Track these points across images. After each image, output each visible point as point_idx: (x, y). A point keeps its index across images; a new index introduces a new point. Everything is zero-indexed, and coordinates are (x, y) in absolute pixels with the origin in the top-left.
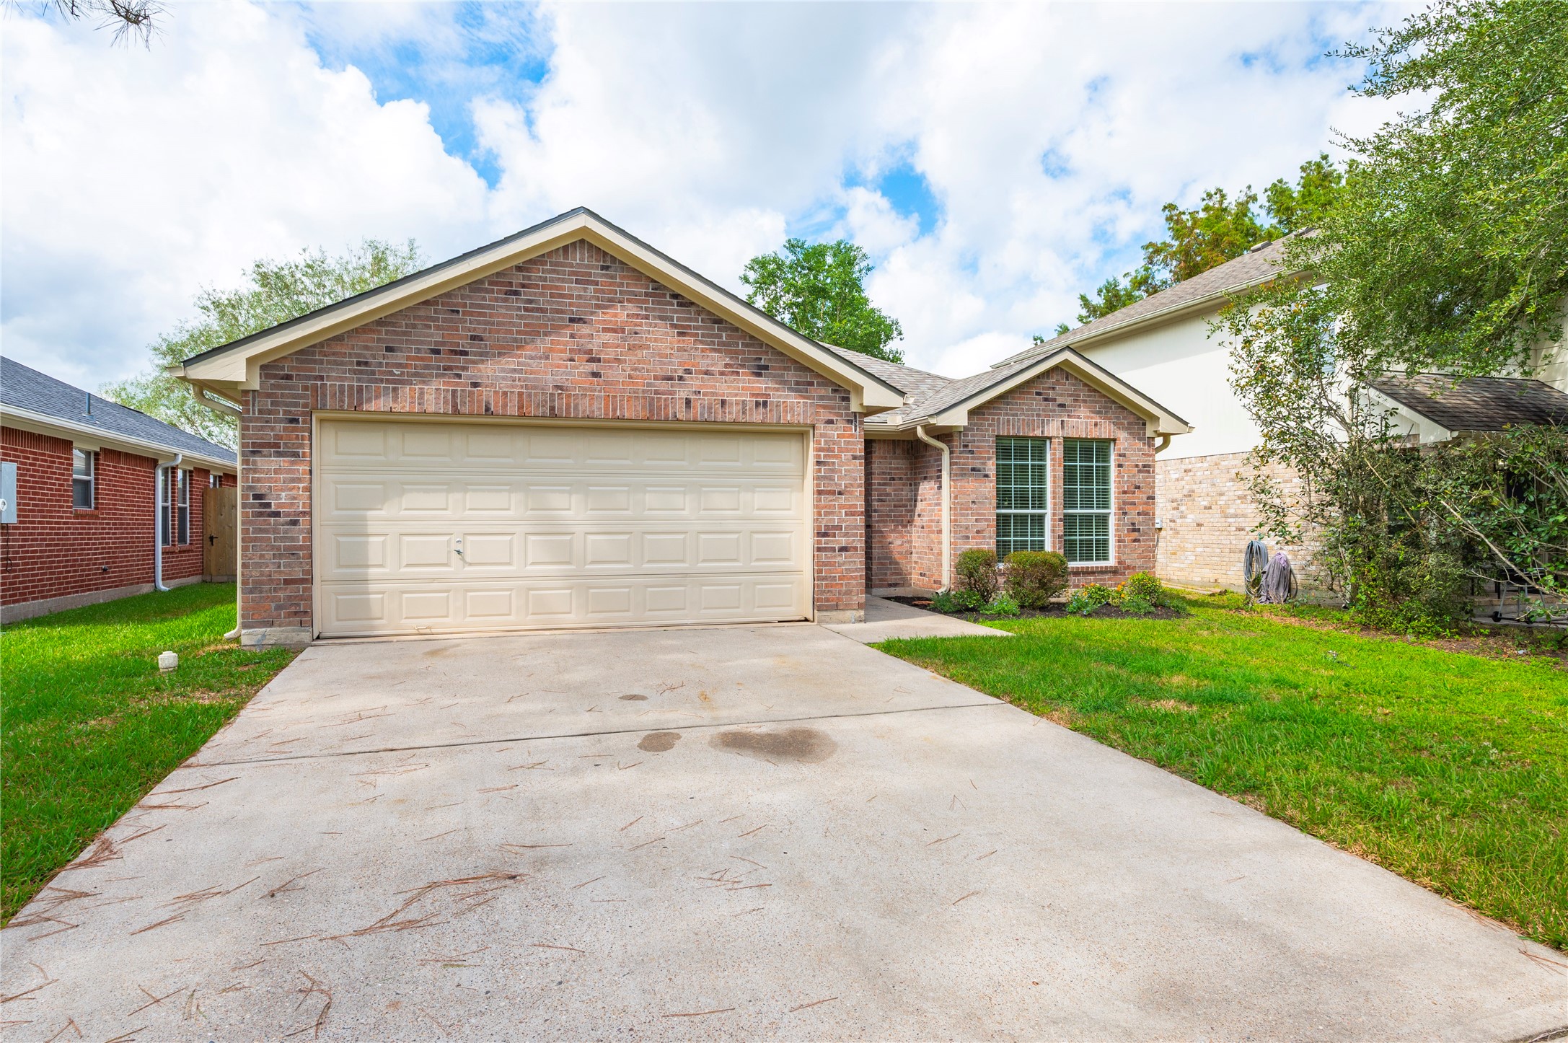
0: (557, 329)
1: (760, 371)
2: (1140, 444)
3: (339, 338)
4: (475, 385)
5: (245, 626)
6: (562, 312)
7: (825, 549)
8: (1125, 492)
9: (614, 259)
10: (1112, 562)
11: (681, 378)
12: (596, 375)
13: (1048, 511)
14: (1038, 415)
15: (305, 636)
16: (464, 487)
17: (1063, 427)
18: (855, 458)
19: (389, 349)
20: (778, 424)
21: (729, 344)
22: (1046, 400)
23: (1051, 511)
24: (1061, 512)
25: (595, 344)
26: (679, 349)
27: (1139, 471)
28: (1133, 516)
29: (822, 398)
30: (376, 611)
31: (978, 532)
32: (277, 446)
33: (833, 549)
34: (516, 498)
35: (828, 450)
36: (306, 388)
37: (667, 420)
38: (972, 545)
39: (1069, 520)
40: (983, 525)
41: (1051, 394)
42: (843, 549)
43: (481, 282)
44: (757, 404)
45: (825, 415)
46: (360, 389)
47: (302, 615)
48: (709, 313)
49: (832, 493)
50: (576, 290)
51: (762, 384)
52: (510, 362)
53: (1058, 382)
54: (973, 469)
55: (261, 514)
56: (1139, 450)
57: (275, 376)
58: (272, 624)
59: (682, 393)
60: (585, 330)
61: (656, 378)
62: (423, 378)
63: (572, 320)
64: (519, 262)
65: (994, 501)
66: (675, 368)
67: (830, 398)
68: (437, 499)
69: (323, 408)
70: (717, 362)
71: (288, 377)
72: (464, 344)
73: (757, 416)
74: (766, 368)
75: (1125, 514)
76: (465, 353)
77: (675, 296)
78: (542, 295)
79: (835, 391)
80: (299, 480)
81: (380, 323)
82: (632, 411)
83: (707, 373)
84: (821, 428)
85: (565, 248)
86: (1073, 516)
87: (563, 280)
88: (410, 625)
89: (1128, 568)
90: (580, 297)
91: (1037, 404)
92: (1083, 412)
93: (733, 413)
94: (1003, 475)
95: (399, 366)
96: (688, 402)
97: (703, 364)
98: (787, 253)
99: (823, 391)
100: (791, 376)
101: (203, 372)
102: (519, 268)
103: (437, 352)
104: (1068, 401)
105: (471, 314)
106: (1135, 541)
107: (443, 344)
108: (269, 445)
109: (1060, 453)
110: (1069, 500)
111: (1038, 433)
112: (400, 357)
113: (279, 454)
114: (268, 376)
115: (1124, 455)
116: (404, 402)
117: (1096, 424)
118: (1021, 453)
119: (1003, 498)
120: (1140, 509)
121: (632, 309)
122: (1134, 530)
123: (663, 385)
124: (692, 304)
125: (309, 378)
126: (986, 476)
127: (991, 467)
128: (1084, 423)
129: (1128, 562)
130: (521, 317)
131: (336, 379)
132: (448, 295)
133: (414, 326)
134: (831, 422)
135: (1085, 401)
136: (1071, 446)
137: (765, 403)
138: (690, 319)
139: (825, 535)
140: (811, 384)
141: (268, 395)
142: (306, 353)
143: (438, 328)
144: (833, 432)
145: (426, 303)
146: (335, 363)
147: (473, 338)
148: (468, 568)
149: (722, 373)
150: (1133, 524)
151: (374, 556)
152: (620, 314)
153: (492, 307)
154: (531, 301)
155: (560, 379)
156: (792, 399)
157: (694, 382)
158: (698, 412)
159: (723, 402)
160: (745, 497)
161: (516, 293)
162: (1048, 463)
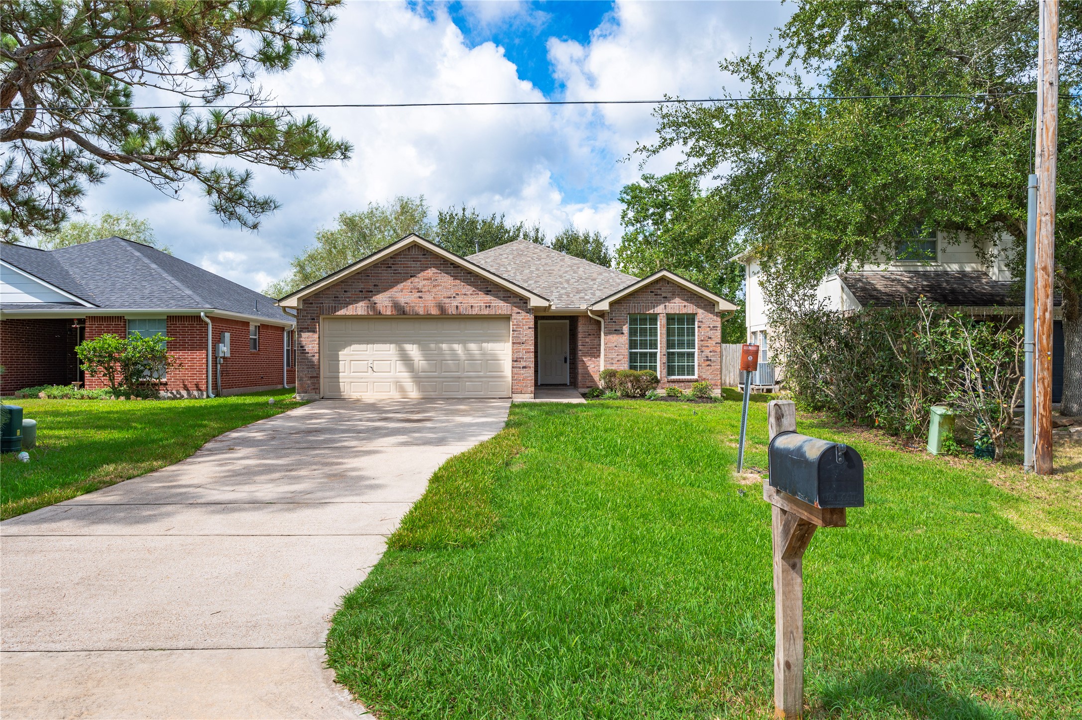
0: (405, 280)
1: (488, 292)
2: (711, 316)
3: (328, 288)
4: (375, 303)
5: (298, 393)
6: (408, 273)
7: (516, 367)
8: (702, 341)
9: (427, 251)
10: (696, 377)
11: (454, 297)
12: (420, 297)
13: (659, 350)
14: (651, 303)
15: (317, 397)
16: (373, 342)
17: (665, 308)
18: (530, 328)
19: (345, 291)
20: (495, 315)
21: (474, 282)
22: (656, 295)
23: (661, 350)
24: (664, 351)
25: (420, 286)
26: (454, 286)
27: (711, 330)
28: (707, 352)
29: (515, 303)
30: (342, 389)
31: (618, 361)
32: (308, 328)
33: (520, 368)
34: (393, 346)
35: (517, 325)
36: (317, 307)
37: (448, 315)
38: (614, 368)
39: (670, 356)
40: (620, 357)
41: (659, 292)
42: (524, 367)
43: (377, 264)
44: (486, 306)
45: (516, 310)
46: (335, 307)
47: (317, 389)
48: (466, 270)
49: (519, 343)
50: (413, 264)
51: (489, 298)
52: (387, 294)
53: (663, 286)
54: (615, 330)
55: (303, 353)
56: (711, 319)
57: (307, 303)
58: (306, 393)
59: (455, 303)
60: (416, 280)
61: (444, 298)
62: (357, 302)
63: (411, 276)
64: (391, 255)
65: (627, 346)
66: (452, 293)
67: (518, 303)
68: (363, 347)
69: (323, 314)
70: (469, 289)
71: (312, 303)
72: (371, 288)
73: (486, 312)
74: (490, 291)
75: (702, 352)
76: (372, 292)
77: (452, 264)
78: (400, 267)
79: (520, 300)
80: (315, 341)
81: (342, 282)
82: (434, 311)
83: (465, 295)
84: (514, 316)
85: (409, 248)
86: (673, 353)
87: (408, 261)
88: (355, 395)
89: (704, 379)
90: (414, 267)
91: (651, 297)
92: (677, 300)
93: (475, 311)
94: (632, 332)
95: (349, 297)
96: (457, 307)
97: (464, 291)
98: (644, 182)
99: (516, 300)
100: (501, 294)
101: (283, 304)
102: (391, 258)
103: (362, 292)
104: (669, 295)
105: (374, 276)
106: (708, 365)
107: (364, 288)
108: (306, 328)
109: (664, 321)
110: (670, 345)
111: (651, 311)
112: (349, 294)
113: (309, 332)
114: (305, 303)
115: (702, 322)
116: (349, 311)
117: (685, 306)
118: (643, 321)
119: (633, 344)
120: (711, 349)
121: (434, 270)
122: (708, 360)
123: (447, 301)
124: (459, 267)
125: (318, 303)
126: (623, 333)
127: (626, 329)
128: (677, 306)
129: (704, 376)
130: (392, 276)
131: (327, 303)
132: (366, 270)
133: (354, 282)
134: (519, 313)
135: (679, 295)
136: (670, 318)
137: (490, 306)
138: (458, 273)
139: (516, 361)
140: (510, 297)
141: (305, 310)
142: (317, 294)
143: (362, 282)
144: (519, 317)
145: (358, 273)
146: (327, 297)
147: (375, 285)
148: (375, 374)
149: (471, 295)
150: (707, 357)
151: (341, 369)
152: (431, 272)
153: (381, 273)
154: (396, 270)
155: (407, 300)
156: (501, 304)
157: (460, 299)
158: (462, 311)
159: (472, 306)
160: (485, 345)
161: (390, 267)
162: (659, 326)
